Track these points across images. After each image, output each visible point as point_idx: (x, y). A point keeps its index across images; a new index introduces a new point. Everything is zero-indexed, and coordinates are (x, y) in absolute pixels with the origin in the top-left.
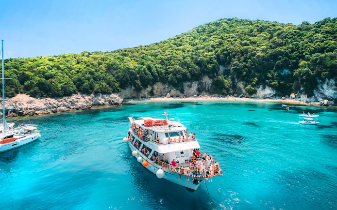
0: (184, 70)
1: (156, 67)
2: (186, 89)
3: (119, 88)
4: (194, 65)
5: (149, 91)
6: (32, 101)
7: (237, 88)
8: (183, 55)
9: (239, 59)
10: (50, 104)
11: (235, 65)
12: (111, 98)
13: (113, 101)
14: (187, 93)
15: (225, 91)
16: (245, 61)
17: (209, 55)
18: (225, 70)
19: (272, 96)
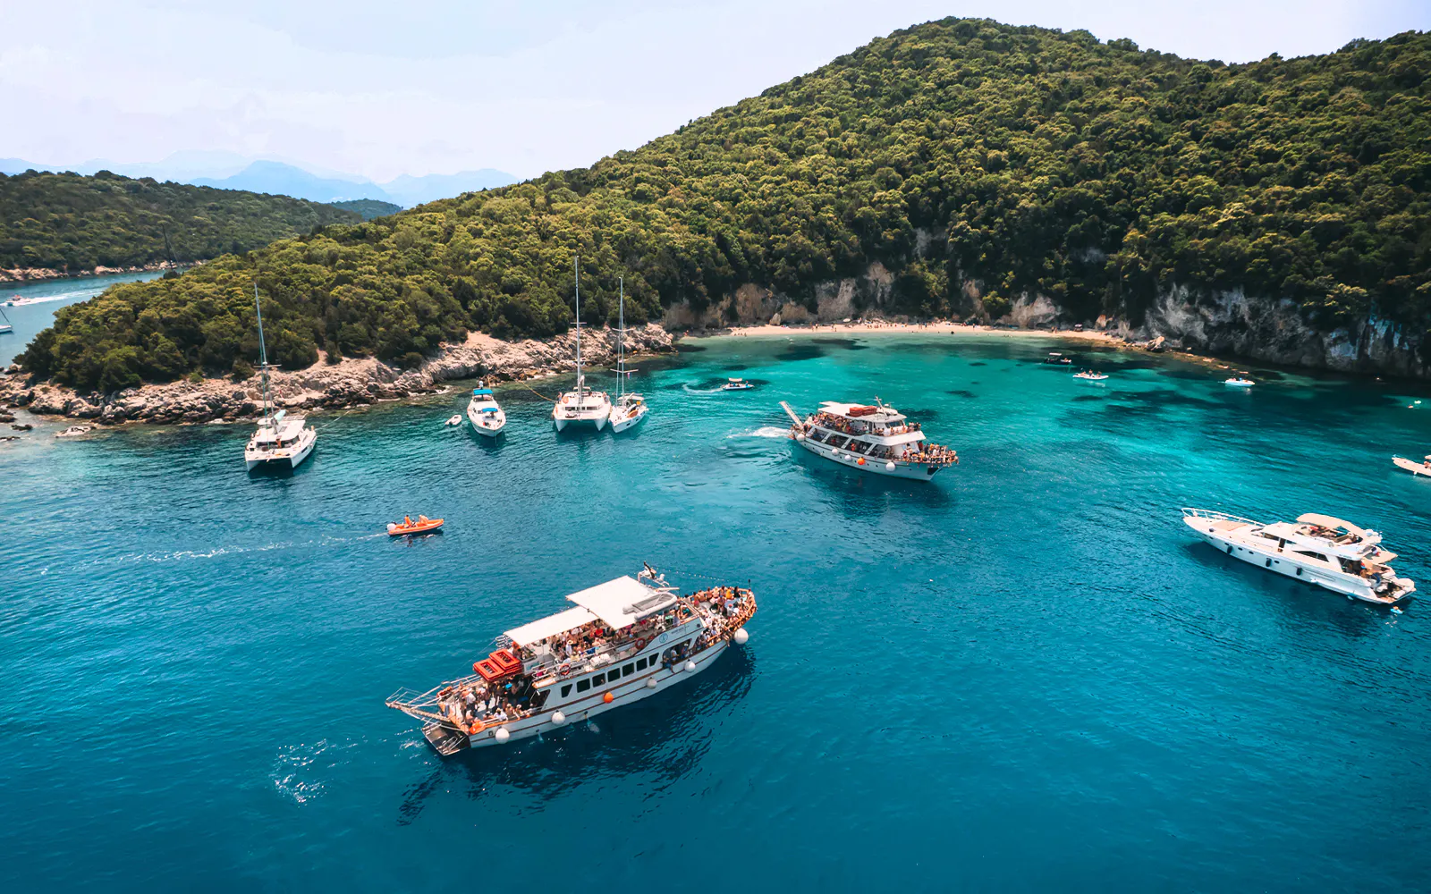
0: (819, 249)
1: (740, 240)
2: (823, 303)
3: (661, 308)
4: (843, 231)
5: (725, 308)
6: (504, 347)
7: (960, 296)
8: (813, 199)
9: (971, 215)
10: (539, 352)
11: (960, 232)
12: (648, 334)
13: (656, 342)
14: (824, 310)
15: (926, 306)
16: (987, 220)
17: (889, 201)
18: (932, 242)
19: (1052, 322)
